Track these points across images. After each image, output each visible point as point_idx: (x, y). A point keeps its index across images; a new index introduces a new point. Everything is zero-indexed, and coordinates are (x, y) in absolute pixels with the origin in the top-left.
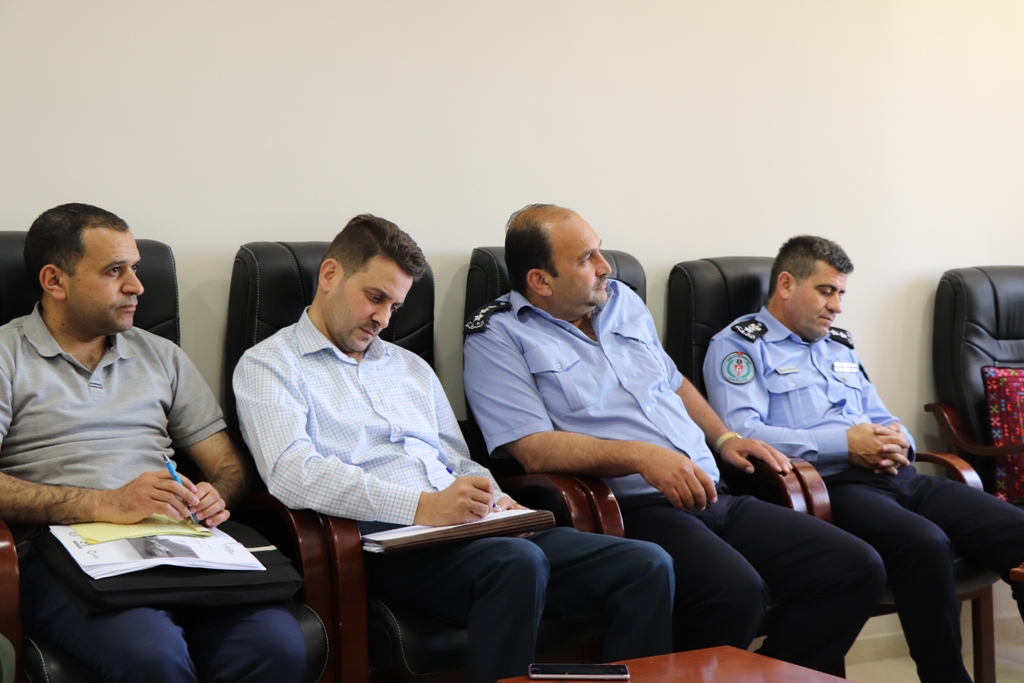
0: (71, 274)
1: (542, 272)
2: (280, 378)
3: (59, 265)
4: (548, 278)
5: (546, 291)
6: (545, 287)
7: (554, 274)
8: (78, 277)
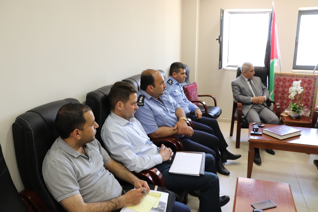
0: (82, 130)
1: (151, 86)
2: (122, 136)
3: (78, 128)
4: (153, 87)
5: (152, 91)
6: (152, 90)
7: (154, 86)
8: (85, 130)
